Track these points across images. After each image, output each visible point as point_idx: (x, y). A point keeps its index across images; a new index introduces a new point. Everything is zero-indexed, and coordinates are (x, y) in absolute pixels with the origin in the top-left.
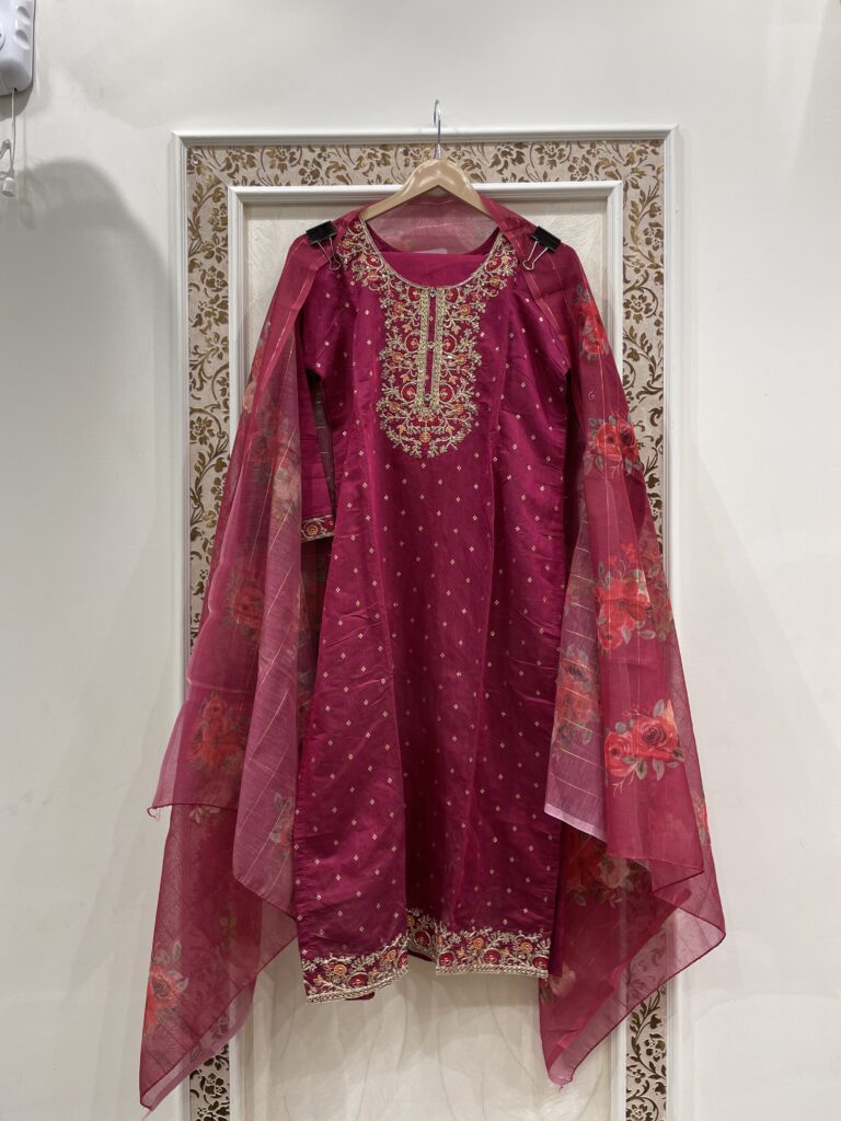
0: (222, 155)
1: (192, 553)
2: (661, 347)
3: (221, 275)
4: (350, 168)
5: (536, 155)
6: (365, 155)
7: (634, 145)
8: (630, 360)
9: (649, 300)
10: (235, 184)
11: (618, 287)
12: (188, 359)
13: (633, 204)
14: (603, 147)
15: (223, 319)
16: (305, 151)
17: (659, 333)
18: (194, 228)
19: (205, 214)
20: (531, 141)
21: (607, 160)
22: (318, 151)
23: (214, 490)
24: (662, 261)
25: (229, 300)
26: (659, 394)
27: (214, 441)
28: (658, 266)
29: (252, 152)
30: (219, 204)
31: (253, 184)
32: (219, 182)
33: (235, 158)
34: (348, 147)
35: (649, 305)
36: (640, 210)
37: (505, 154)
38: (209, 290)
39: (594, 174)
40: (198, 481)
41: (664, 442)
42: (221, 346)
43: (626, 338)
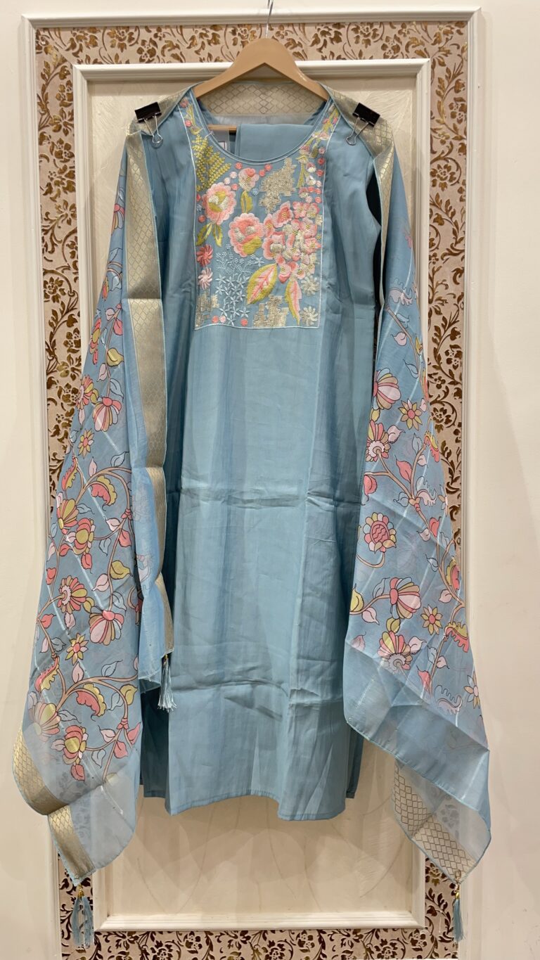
0: (67, 36)
1: (49, 399)
2: (463, 212)
3: (68, 147)
4: (184, 46)
5: (352, 35)
6: (197, 35)
7: (441, 26)
9: (454, 169)
10: (80, 62)
11: (426, 156)
12: (40, 225)
13: (440, 81)
14: (413, 27)
15: (71, 188)
16: (143, 31)
17: (462, 200)
18: (43, 102)
19: (53, 90)
20: (348, 22)
21: (416, 39)
22: (154, 31)
24: (465, 133)
25: (76, 170)
26: (461, 255)
27: (65, 299)
28: (462, 138)
29: (95, 32)
30: (65, 81)
31: (95, 62)
32: (64, 60)
33: (79, 38)
34: (181, 27)
35: (453, 173)
36: (446, 86)
37: (324, 33)
38: (58, 161)
39: (405, 53)
40: (52, 335)
41: (465, 299)
42: (69, 213)
43: (433, 204)
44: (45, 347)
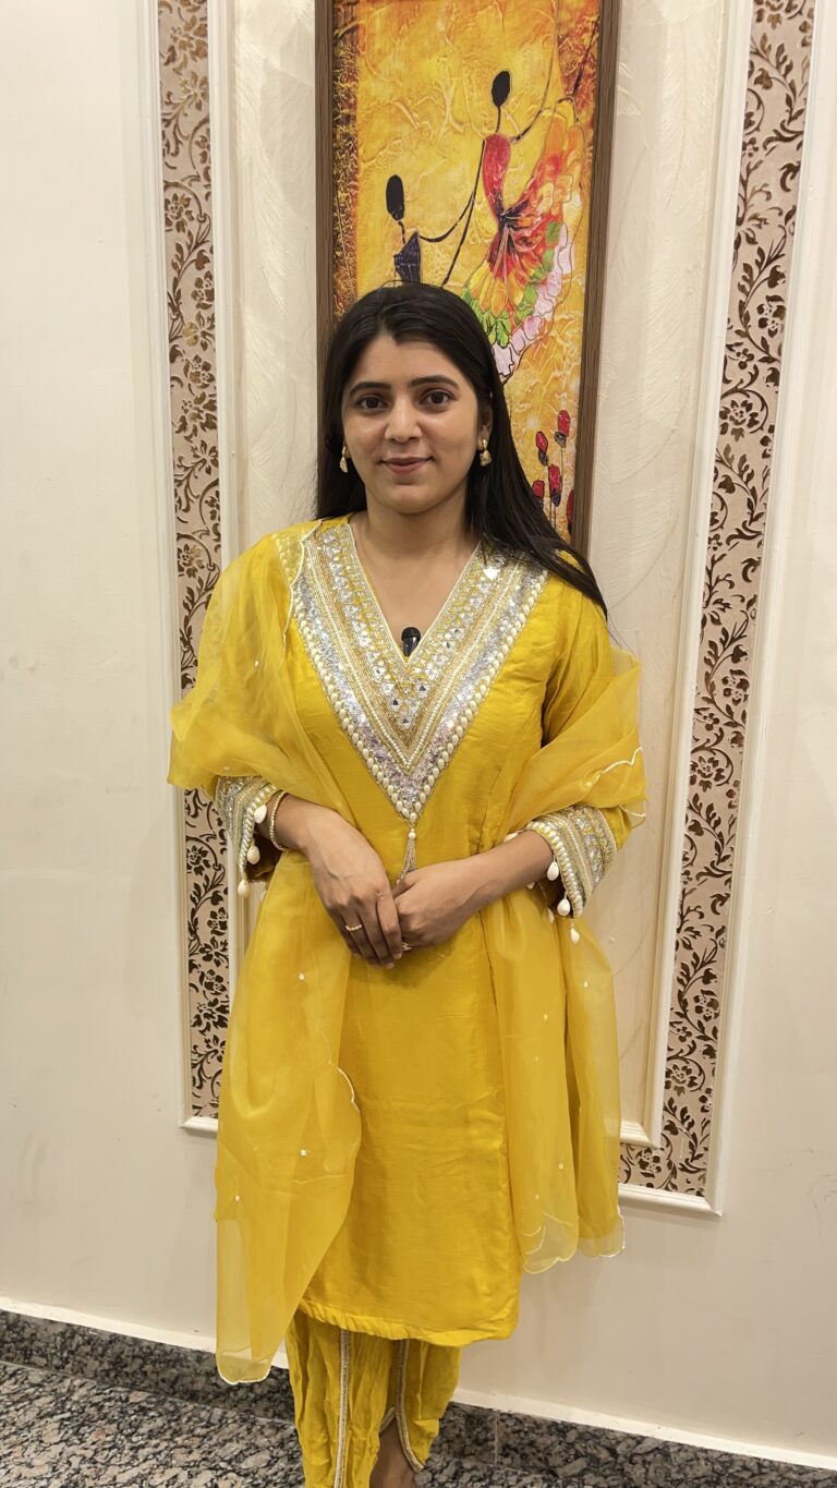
8: (758, 88)
23: (195, 295)
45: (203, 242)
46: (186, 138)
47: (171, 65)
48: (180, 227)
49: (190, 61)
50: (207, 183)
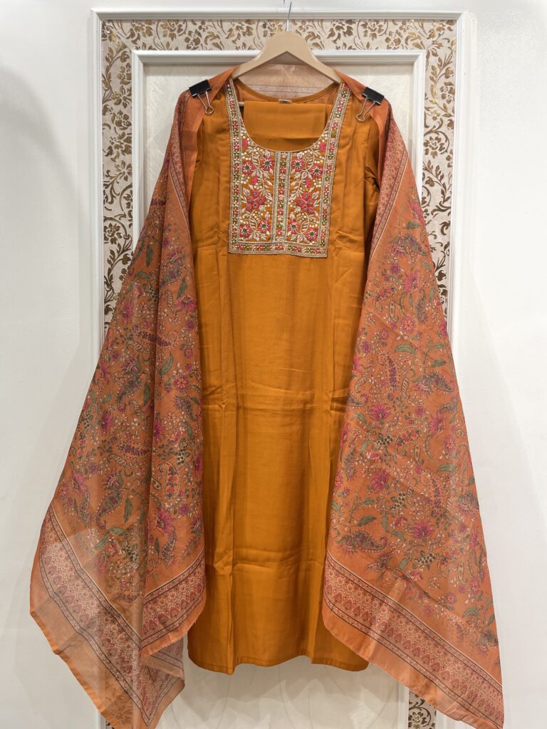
0: (127, 26)
1: (106, 323)
2: (450, 176)
3: (126, 117)
4: (223, 37)
5: (361, 30)
6: (234, 28)
7: (435, 24)
8: (427, 186)
9: (443, 140)
10: (137, 48)
11: (421, 130)
12: (102, 180)
13: (433, 68)
14: (411, 24)
15: (128, 151)
16: (190, 24)
17: (449, 166)
18: (107, 81)
19: (115, 71)
20: (358, 19)
21: (414, 34)
22: (199, 24)
23: (121, 278)
24: (453, 111)
25: (132, 136)
26: (448, 211)
27: (121, 241)
28: (450, 116)
29: (150, 24)
30: (125, 64)
31: (150, 48)
32: (125, 47)
33: (137, 29)
34: (221, 21)
35: (442, 144)
36: (438, 72)
37: (338, 28)
38: (118, 128)
39: (405, 45)
40: (110, 270)
41: (450, 247)
42: (126, 171)
43: (425, 169)
44: (104, 280)
45: (127, 250)
46: (118, 195)
47: (110, 157)
48: (113, 241)
49: (121, 155)
50: (130, 219)
